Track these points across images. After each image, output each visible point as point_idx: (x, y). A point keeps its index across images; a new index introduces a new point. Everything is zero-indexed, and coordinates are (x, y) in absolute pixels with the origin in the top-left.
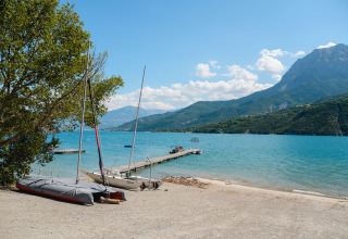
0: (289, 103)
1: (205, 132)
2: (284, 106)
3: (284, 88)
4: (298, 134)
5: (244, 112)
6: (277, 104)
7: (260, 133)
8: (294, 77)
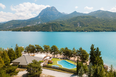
0: (41, 22)
1: (16, 31)
2: (39, 23)
3: (39, 17)
4: (43, 31)
5: (28, 24)
6: (38, 22)
7: (33, 31)
8: (42, 14)
